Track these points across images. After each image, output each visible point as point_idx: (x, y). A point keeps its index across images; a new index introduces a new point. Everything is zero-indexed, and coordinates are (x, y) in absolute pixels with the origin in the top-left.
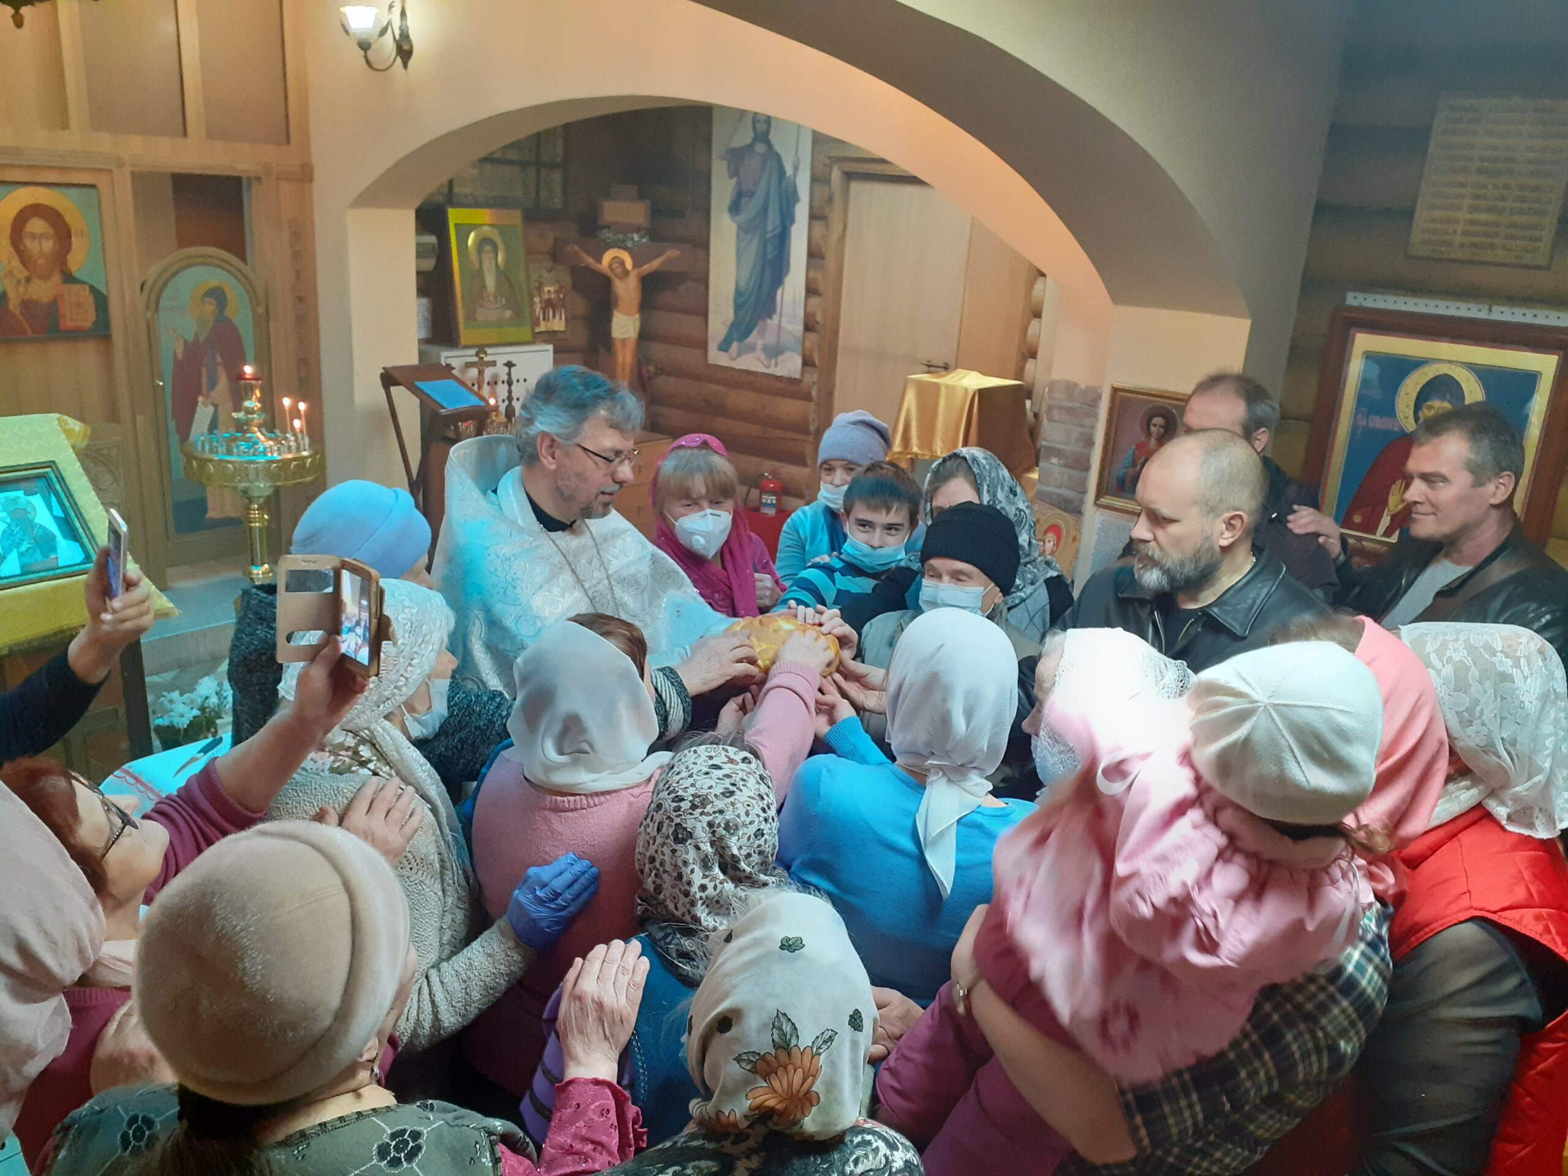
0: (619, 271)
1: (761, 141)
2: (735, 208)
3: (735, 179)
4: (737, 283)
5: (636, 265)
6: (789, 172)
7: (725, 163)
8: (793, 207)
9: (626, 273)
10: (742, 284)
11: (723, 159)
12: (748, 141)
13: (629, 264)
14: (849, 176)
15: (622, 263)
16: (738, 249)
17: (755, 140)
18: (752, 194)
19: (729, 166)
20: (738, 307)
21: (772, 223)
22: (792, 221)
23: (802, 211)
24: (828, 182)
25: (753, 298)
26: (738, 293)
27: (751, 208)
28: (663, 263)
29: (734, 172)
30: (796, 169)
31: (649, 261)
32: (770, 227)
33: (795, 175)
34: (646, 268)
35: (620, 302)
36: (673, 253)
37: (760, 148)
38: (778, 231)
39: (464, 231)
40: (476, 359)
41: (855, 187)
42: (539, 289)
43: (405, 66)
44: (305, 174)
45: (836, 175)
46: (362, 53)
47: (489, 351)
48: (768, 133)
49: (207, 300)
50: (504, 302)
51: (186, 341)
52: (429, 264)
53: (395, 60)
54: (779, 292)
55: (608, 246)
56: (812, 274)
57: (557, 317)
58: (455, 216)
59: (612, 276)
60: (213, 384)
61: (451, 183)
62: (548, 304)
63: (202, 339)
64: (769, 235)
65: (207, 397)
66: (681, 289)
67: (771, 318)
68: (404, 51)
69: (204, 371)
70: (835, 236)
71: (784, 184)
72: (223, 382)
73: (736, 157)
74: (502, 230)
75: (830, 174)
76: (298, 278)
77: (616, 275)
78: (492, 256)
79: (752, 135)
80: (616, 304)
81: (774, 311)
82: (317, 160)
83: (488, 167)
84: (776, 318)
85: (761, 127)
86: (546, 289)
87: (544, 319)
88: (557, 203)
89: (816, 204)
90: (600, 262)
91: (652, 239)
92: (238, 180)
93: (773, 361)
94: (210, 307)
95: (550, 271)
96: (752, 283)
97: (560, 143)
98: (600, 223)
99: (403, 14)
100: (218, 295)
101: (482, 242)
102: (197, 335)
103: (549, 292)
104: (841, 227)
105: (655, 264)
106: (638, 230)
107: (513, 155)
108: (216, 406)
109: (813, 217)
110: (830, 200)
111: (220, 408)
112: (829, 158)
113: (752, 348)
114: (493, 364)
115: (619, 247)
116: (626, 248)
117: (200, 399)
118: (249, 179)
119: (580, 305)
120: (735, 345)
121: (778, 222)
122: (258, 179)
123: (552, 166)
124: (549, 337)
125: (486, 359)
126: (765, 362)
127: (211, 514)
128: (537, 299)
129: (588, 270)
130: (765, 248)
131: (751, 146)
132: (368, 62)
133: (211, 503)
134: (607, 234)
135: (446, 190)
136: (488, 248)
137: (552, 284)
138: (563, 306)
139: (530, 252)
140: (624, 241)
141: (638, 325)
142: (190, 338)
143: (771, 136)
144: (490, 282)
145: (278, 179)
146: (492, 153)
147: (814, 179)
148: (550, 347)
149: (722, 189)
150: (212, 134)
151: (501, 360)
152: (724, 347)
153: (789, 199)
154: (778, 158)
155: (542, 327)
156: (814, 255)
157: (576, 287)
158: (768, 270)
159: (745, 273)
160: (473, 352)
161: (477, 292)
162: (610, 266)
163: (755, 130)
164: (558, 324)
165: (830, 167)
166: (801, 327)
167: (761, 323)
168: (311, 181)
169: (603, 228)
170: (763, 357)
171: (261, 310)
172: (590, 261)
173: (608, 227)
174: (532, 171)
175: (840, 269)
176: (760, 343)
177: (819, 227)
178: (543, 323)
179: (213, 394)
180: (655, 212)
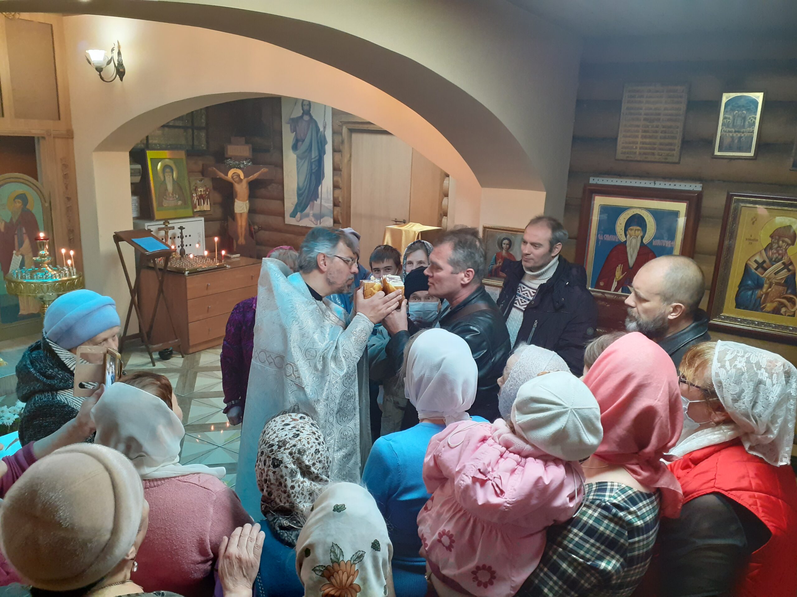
0: (237, 179)
1: (307, 114)
2: (295, 147)
3: (295, 133)
4: (298, 185)
5: (245, 177)
6: (321, 129)
7: (289, 125)
8: (324, 146)
9: (241, 180)
10: (301, 185)
11: (288, 123)
12: (300, 114)
13: (242, 176)
14: (351, 131)
15: (239, 176)
16: (297, 168)
17: (303, 114)
18: (303, 141)
19: (291, 126)
20: (299, 195)
21: (314, 154)
22: (324, 153)
23: (329, 148)
24: (341, 134)
25: (306, 191)
26: (299, 189)
27: (303, 147)
28: (260, 175)
29: (294, 130)
30: (325, 128)
31: (253, 174)
32: (313, 156)
33: (324, 131)
34: (252, 178)
35: (238, 195)
36: (264, 170)
37: (306, 118)
38: (317, 158)
39: (155, 162)
40: (164, 226)
41: (354, 136)
42: (196, 190)
43: (121, 79)
44: (69, 135)
45: (345, 130)
46: (98, 73)
47: (170, 222)
48: (310, 110)
49: (16, 200)
50: (177, 197)
51: (6, 223)
52: (138, 179)
53: (116, 76)
54: (320, 188)
55: (231, 168)
56: (335, 179)
57: (206, 203)
58: (150, 155)
59: (234, 182)
60: (21, 245)
61: (147, 137)
62: (201, 197)
63: (14, 221)
64: (313, 160)
65: (19, 250)
66: (269, 187)
67: (316, 201)
68: (121, 72)
69: (16, 237)
70: (346, 160)
71: (319, 135)
72: (27, 242)
73: (295, 122)
74: (176, 161)
75: (342, 130)
76: (67, 188)
77: (235, 182)
78: (170, 174)
79: (302, 112)
80: (236, 197)
81: (318, 197)
82: (75, 128)
83: (166, 129)
84: (319, 200)
85: (306, 108)
86: (199, 190)
87: (199, 205)
88: (204, 146)
89: (335, 144)
90: (227, 175)
91: (253, 163)
92: (32, 138)
93: (319, 222)
94: (19, 204)
95: (201, 180)
96: (306, 183)
97: (204, 117)
98: (226, 156)
99: (119, 53)
100: (23, 198)
101: (165, 167)
102: (11, 219)
103: (201, 191)
104: (349, 156)
105: (256, 176)
106: (246, 159)
107: (180, 123)
108: (23, 256)
109: (334, 151)
110: (343, 142)
111: (25, 257)
112: (341, 122)
113: (307, 216)
114: (173, 228)
115: (237, 168)
116: (240, 168)
117: (14, 252)
118: (38, 138)
119: (218, 197)
120: (299, 214)
121: (317, 154)
122: (43, 138)
123: (200, 129)
124: (202, 213)
125: (169, 226)
126: (314, 222)
127: (22, 312)
128: (194, 195)
129: (221, 179)
130: (311, 167)
131: (301, 117)
132: (102, 78)
133: (21, 307)
134: (229, 161)
135: (145, 142)
136: (168, 170)
137: (202, 187)
138: (209, 198)
139: (191, 172)
140: (239, 165)
141: (248, 205)
142: (8, 221)
143: (311, 112)
144: (170, 187)
145: (54, 137)
146: (168, 123)
147: (334, 133)
148: (203, 219)
149: (288, 138)
150: (18, 115)
151: (177, 226)
152: (293, 215)
153: (322, 143)
154: (316, 123)
155: (198, 209)
156: (336, 169)
157: (215, 188)
158: (313, 177)
159: (302, 178)
160: (162, 222)
161: (163, 193)
162: (232, 177)
163: (303, 109)
164: (206, 207)
165: (341, 126)
166: (332, 205)
167: (311, 203)
168: (73, 138)
169: (227, 159)
170: (313, 220)
171: (47, 205)
172: (222, 175)
173: (231, 158)
174: (190, 131)
175: (350, 176)
176: (311, 212)
177: (338, 155)
178: (198, 207)
179: (21, 249)
180: (254, 150)
